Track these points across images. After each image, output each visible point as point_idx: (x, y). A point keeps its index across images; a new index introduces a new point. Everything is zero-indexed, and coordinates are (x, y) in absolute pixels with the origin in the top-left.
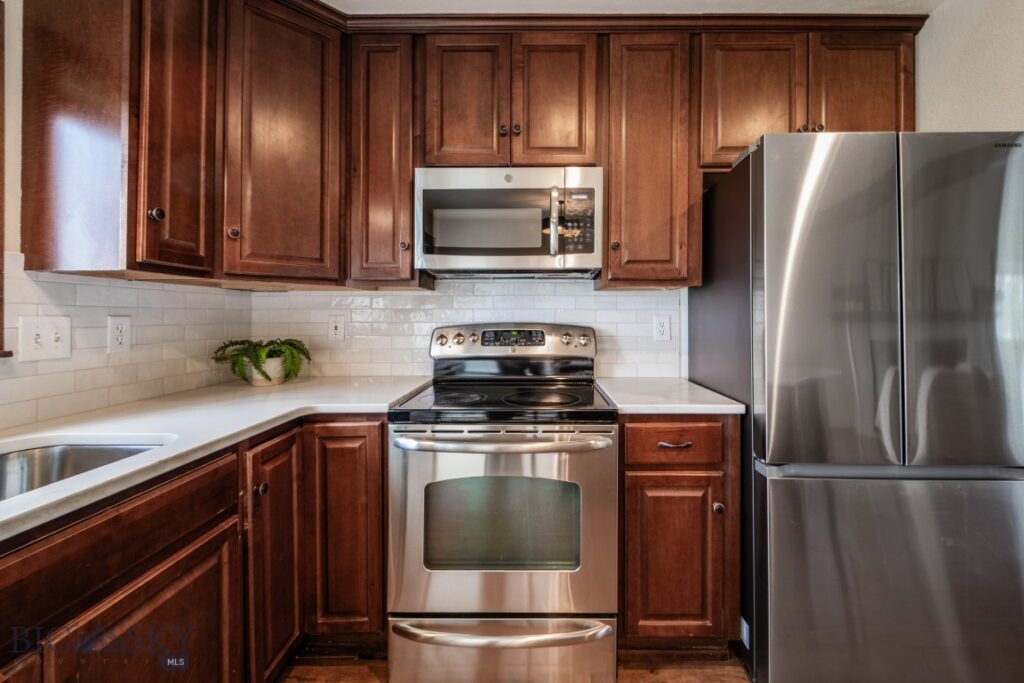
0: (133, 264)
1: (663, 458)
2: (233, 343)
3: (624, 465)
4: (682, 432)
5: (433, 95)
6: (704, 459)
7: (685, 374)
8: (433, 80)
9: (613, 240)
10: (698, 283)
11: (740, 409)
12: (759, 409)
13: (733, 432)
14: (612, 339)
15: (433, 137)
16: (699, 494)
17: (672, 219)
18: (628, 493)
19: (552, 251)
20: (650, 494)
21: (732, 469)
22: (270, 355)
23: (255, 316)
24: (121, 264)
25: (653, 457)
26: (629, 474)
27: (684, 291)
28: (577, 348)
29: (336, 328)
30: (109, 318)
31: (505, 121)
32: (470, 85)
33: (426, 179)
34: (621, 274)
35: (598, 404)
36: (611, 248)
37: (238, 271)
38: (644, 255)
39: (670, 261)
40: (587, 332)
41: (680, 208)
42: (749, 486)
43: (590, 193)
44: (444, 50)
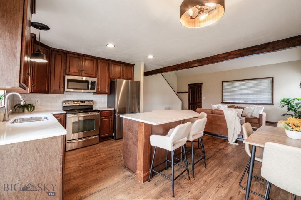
1: (105, 115)
3: (100, 117)
4: (107, 112)
5: (68, 63)
6: (110, 115)
8: (68, 60)
9: (98, 88)
10: (109, 94)
11: (114, 109)
12: (116, 109)
13: (113, 112)
14: (95, 102)
15: (68, 70)
16: (109, 119)
17: (106, 85)
18: (101, 120)
19: (89, 89)
20: (103, 120)
21: (113, 116)
25: (104, 116)
27: (107, 95)
28: (90, 103)
31: (81, 69)
32: (75, 63)
33: (67, 77)
34: (99, 93)
35: (93, 110)
36: (98, 89)
37: (34, 92)
38: (102, 90)
39: (106, 91)
40: (92, 101)
41: (107, 84)
42: (115, 117)
43: (95, 81)
44: (70, 56)
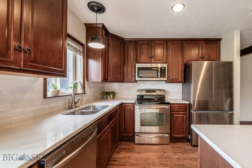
0: (102, 81)
1: (177, 110)
2: (104, 92)
3: (171, 111)
4: (180, 106)
5: (139, 51)
6: (183, 110)
7: (181, 98)
8: (139, 48)
9: (169, 75)
10: (183, 82)
11: (189, 103)
12: (192, 102)
13: (188, 106)
14: (168, 92)
15: (138, 58)
16: (182, 116)
17: (179, 72)
18: (171, 115)
19: (159, 77)
20: (175, 115)
21: (188, 112)
22: (111, 94)
23: (105, 87)
24: (101, 81)
25: (175, 110)
26: (172, 112)
27: (181, 84)
28: (162, 93)
29: (119, 90)
30: (92, 88)
31: (151, 56)
32: (145, 50)
33: (138, 65)
34: (170, 81)
35: (166, 102)
36: (168, 77)
37: (110, 81)
38: (174, 78)
39: (178, 79)
40: (164, 90)
41: (180, 70)
42: (190, 114)
43: (165, 68)
44: (141, 44)
